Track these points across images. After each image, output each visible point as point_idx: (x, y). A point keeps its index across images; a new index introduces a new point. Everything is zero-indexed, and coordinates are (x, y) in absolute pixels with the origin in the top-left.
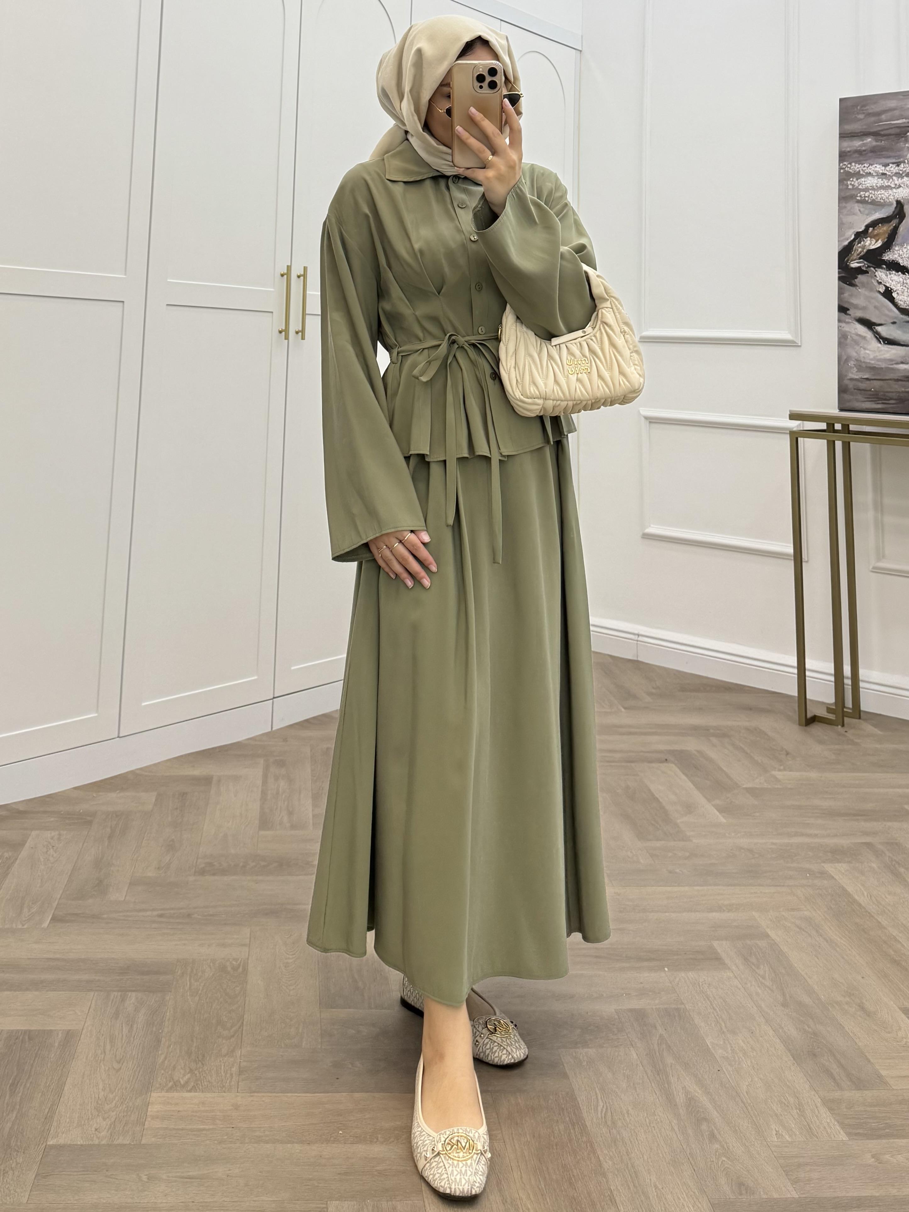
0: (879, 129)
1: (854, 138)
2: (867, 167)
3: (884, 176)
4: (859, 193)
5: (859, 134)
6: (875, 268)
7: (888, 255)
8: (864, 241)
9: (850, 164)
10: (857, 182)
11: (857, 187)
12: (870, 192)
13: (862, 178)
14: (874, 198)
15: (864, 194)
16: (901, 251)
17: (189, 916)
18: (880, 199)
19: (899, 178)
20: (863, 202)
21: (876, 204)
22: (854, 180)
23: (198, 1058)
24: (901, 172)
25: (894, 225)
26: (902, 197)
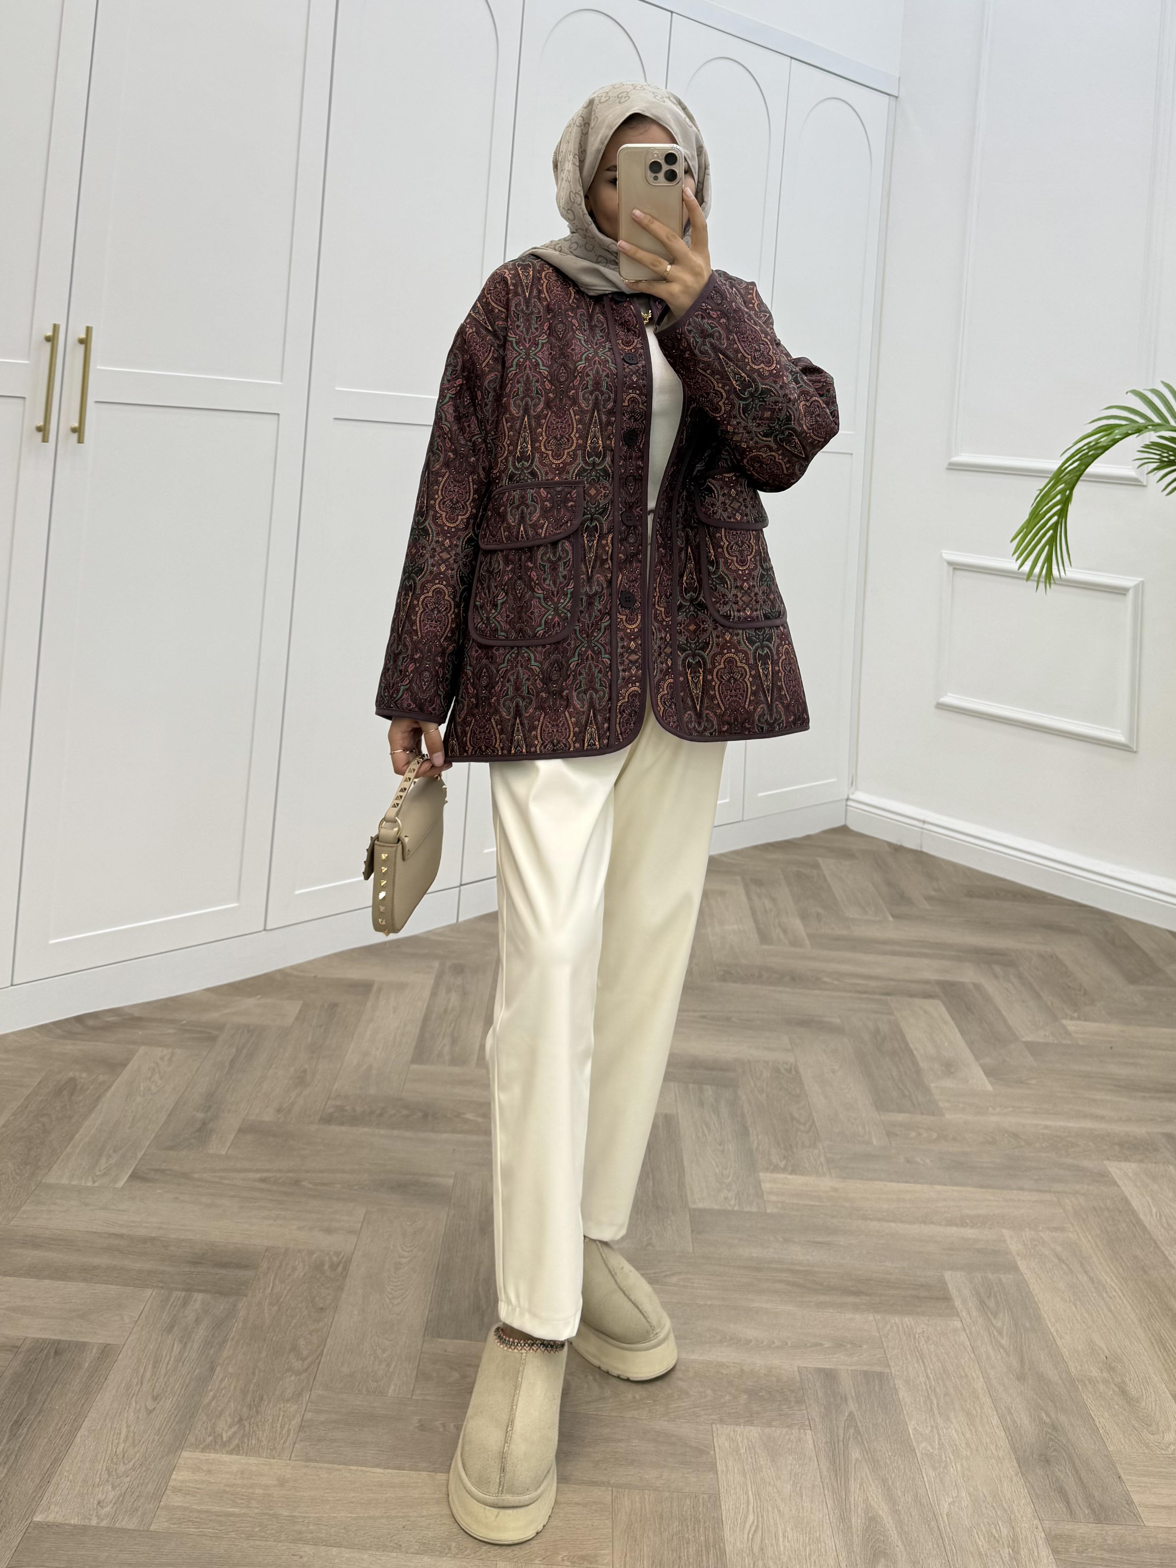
17: (297, 1183)
23: (254, 1401)
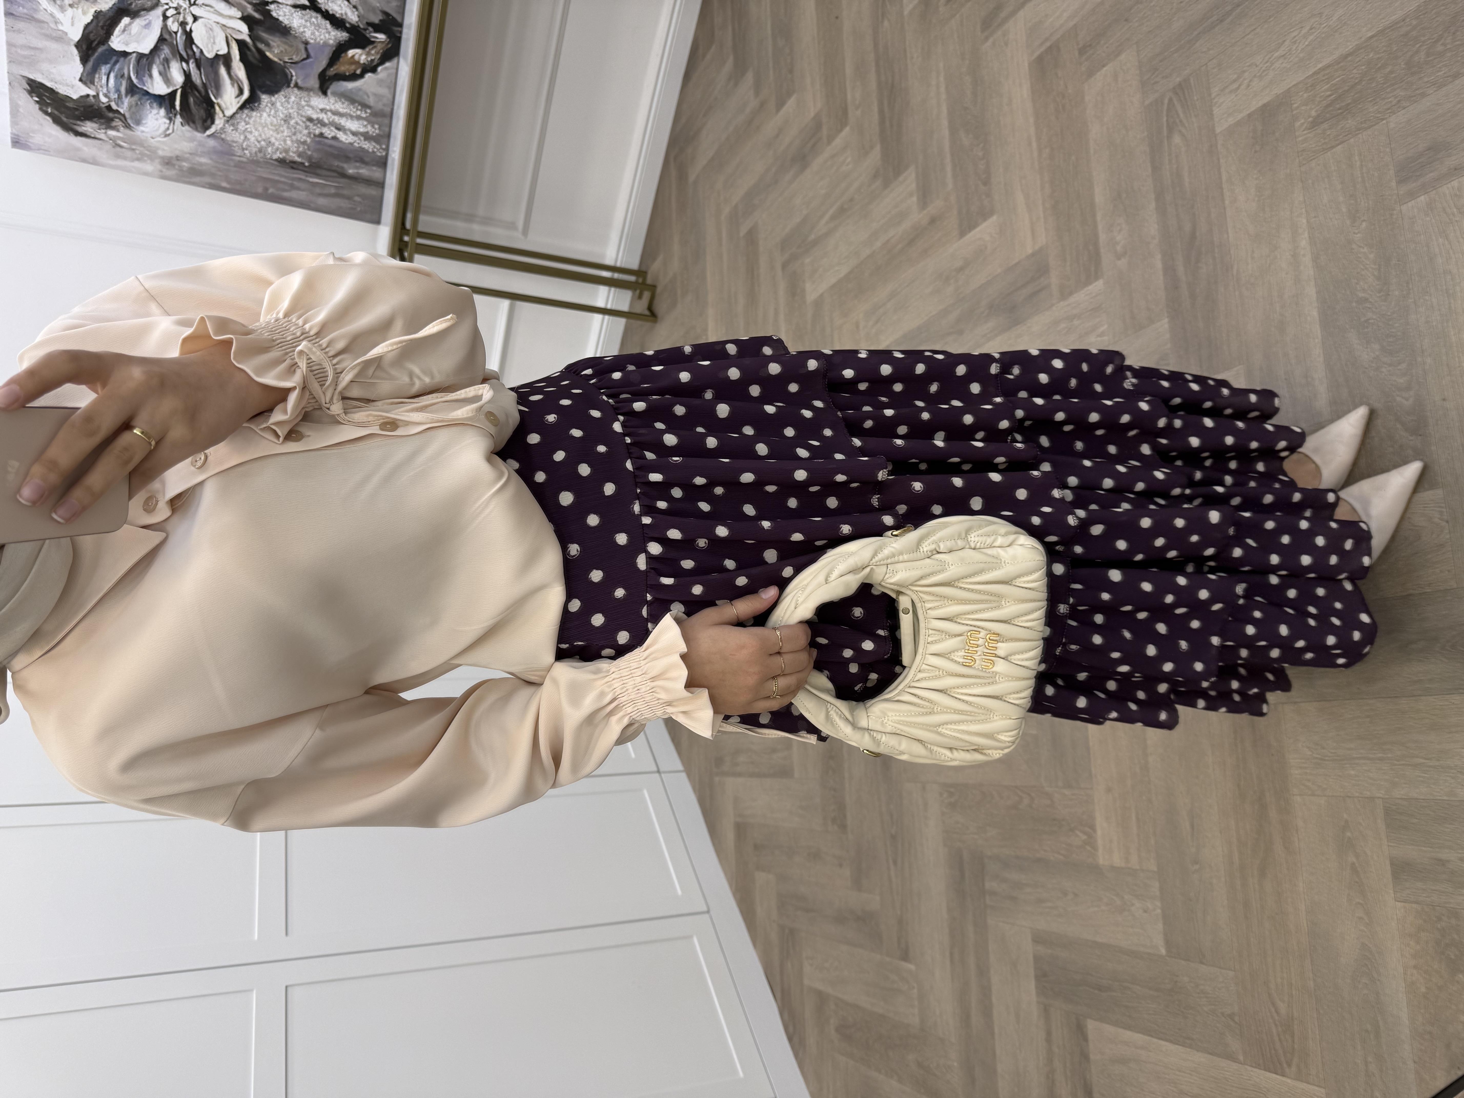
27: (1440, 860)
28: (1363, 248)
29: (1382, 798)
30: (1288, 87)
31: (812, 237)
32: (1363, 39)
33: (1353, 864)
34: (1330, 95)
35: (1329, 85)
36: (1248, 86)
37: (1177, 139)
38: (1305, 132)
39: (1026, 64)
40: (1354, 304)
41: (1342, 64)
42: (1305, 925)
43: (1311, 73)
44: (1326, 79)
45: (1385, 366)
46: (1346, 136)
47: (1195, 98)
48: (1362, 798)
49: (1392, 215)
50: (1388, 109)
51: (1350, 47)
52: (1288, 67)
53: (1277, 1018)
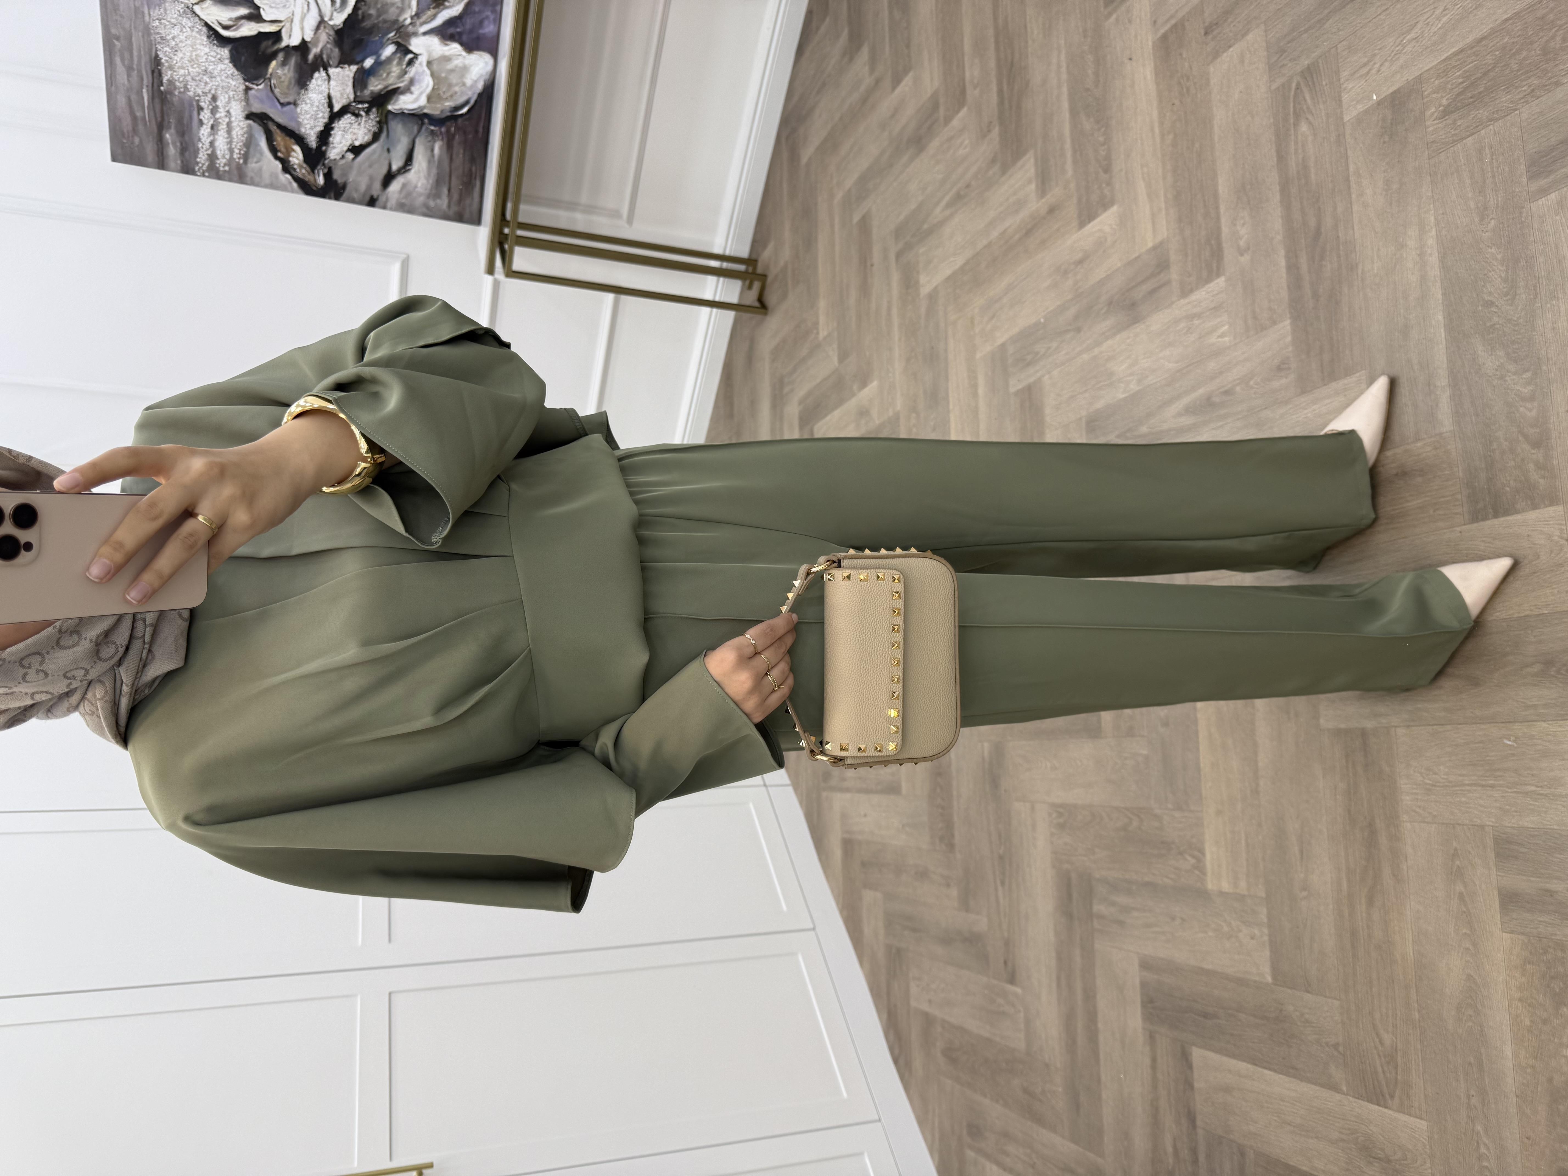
0: (154, 122)
1: (165, 152)
2: (203, 144)
3: (215, 128)
4: (235, 159)
5: (160, 146)
6: (325, 159)
7: (311, 141)
8: (293, 165)
9: (197, 163)
10: (221, 160)
11: (227, 160)
12: (233, 146)
13: (216, 153)
14: (241, 144)
15: (237, 154)
16: (306, 126)
18: (243, 137)
19: (217, 111)
20: (246, 157)
21: (249, 143)
22: (218, 162)
24: (211, 107)
25: (275, 128)
26: (242, 111)
27: (1547, 891)
28: (1491, 248)
29: (1492, 826)
30: (1420, 73)
31: (925, 226)
32: (1497, 23)
33: (1461, 894)
34: (1462, 83)
35: (1461, 72)
36: (1379, 71)
37: (1304, 128)
38: (1435, 122)
39: (1150, 43)
40: (1480, 308)
41: (1474, 49)
42: (1412, 954)
43: (1443, 57)
44: (1458, 65)
45: (1509, 374)
46: (1477, 127)
47: (1324, 83)
48: (1472, 825)
49: (1521, 213)
50: (1522, 98)
51: (1485, 30)
52: (1420, 51)
53: (1380, 1048)
